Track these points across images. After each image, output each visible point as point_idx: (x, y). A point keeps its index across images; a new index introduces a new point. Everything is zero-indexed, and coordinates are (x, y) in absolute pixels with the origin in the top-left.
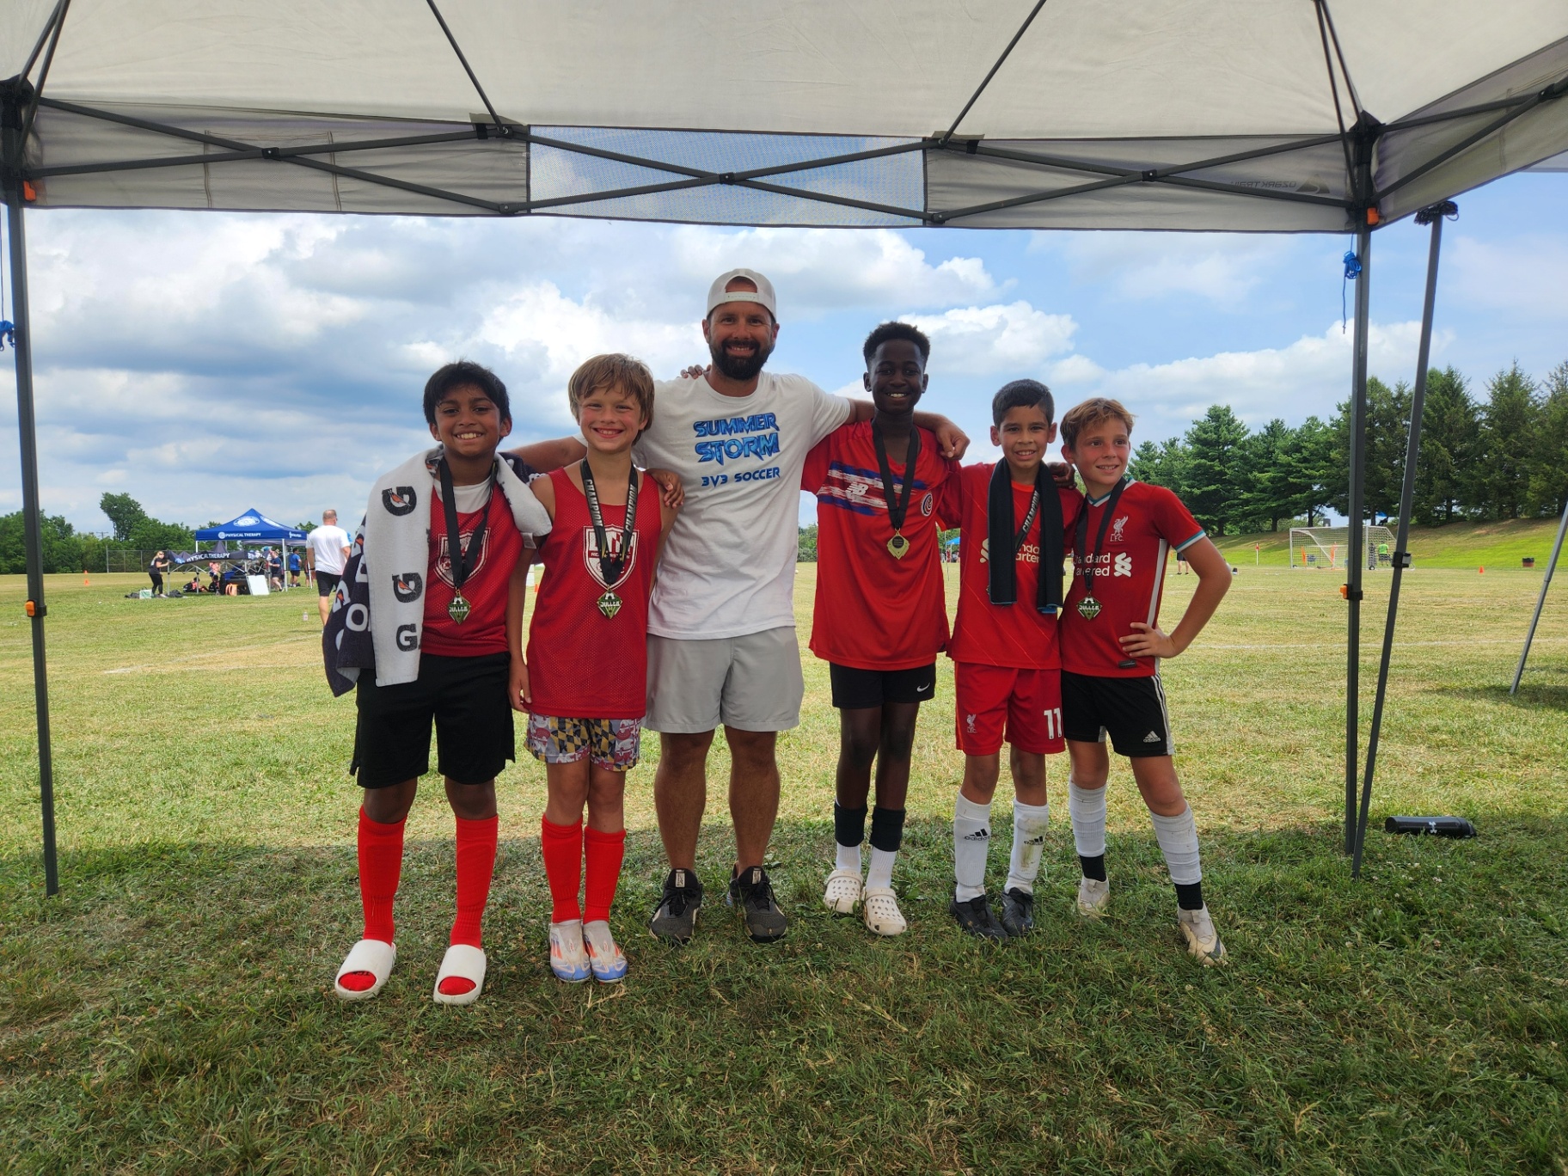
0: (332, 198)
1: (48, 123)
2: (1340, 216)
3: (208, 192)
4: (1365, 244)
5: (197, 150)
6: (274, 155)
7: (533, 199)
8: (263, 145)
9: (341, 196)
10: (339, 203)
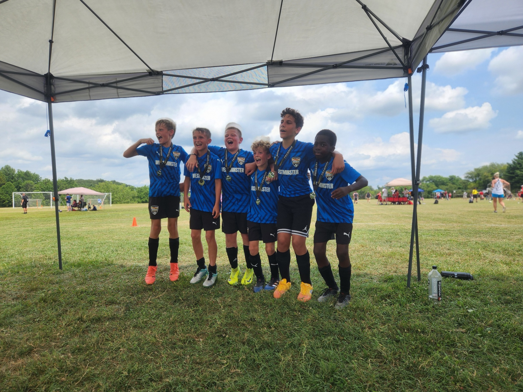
0: (117, 94)
1: (56, 82)
2: (401, 72)
3: (90, 96)
4: (410, 80)
5: (87, 86)
6: (103, 85)
7: (164, 90)
8: (101, 83)
9: (119, 94)
10: (118, 95)
